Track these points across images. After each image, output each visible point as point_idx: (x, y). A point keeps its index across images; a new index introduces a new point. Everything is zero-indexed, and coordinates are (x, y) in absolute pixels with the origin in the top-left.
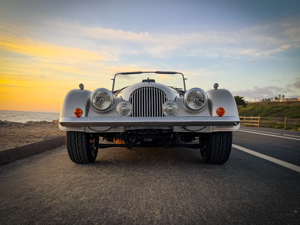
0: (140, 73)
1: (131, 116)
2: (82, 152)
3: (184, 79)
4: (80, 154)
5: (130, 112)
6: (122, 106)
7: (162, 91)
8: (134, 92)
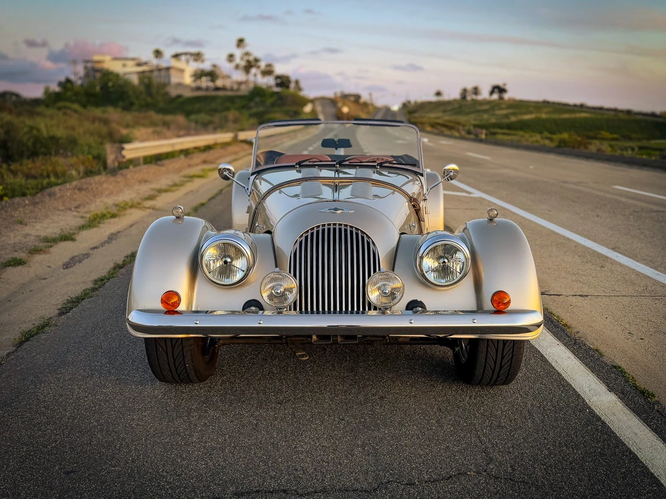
2: (181, 364)
5: (292, 297)
6: (274, 284)
7: (367, 235)
8: (302, 236)
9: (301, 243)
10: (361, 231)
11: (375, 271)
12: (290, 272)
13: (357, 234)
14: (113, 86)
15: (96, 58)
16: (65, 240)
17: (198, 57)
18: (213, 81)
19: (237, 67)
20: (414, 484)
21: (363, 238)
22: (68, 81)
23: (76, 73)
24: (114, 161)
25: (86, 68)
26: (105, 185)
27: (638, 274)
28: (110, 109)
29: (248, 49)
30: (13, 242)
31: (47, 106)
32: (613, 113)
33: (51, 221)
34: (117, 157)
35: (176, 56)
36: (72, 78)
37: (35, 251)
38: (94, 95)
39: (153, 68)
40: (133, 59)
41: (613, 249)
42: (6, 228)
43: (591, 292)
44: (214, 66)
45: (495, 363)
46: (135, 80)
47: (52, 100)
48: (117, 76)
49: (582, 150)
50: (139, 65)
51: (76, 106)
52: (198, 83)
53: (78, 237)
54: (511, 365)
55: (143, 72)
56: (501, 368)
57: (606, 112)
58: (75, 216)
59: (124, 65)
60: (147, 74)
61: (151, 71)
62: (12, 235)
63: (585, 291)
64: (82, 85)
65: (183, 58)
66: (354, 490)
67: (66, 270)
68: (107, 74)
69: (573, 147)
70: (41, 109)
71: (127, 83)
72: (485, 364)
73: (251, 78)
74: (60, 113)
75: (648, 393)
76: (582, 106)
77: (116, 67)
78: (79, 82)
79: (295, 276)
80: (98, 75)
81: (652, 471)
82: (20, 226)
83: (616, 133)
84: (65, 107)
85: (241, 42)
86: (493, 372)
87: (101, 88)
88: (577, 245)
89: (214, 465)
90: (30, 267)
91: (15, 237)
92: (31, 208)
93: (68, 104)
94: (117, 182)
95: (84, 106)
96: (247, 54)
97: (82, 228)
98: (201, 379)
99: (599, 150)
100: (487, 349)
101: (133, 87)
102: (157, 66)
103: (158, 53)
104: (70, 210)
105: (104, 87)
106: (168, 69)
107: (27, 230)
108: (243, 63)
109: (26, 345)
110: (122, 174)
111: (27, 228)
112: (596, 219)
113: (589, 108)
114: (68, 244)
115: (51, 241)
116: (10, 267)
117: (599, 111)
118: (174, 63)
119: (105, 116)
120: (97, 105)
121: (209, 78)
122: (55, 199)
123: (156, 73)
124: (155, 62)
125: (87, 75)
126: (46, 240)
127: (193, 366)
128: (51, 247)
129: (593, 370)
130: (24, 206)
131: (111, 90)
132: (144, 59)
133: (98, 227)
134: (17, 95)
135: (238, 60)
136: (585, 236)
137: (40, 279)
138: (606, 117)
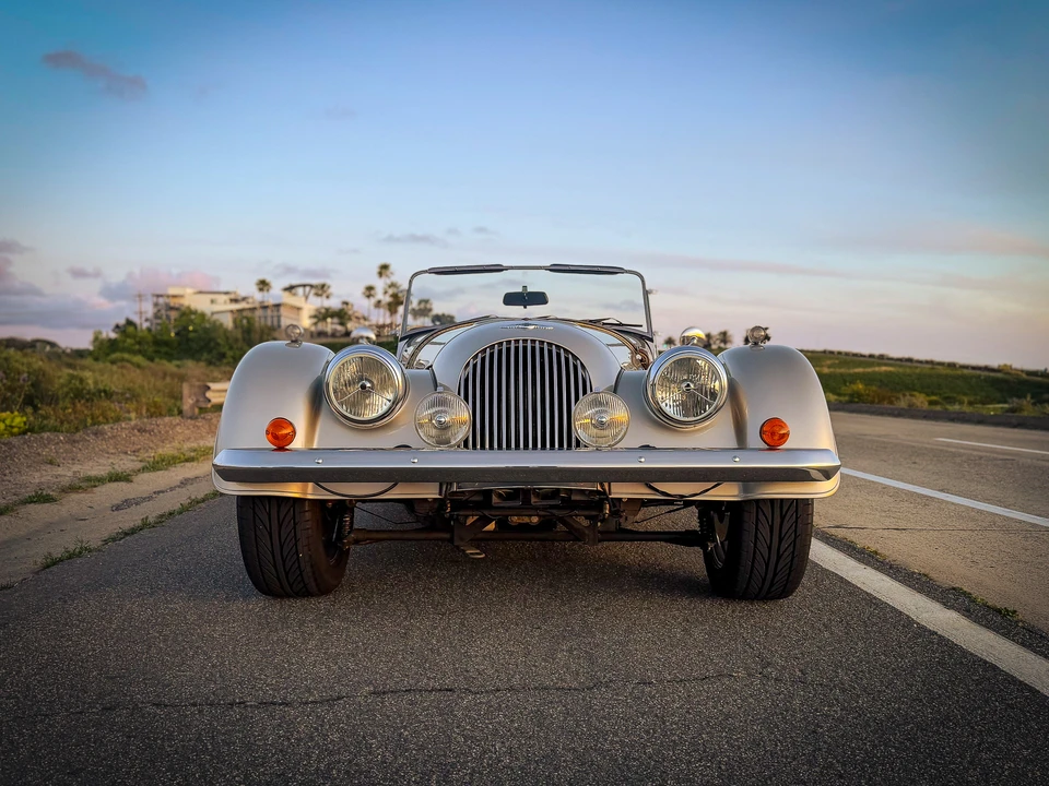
0: (497, 269)
1: (466, 446)
2: (291, 554)
3: (646, 293)
4: (284, 561)
5: (463, 432)
6: (434, 410)
7: (573, 355)
8: (476, 356)
9: (475, 366)
10: (565, 349)
11: (585, 393)
12: (459, 394)
13: (558, 355)
14: (194, 331)
15: (172, 291)
16: (116, 480)
17: (321, 290)
18: (342, 324)
19: (378, 304)
20: (650, 683)
21: (567, 360)
22: (129, 323)
23: (142, 313)
24: (192, 407)
25: (156, 305)
26: (178, 429)
27: (980, 512)
28: (190, 363)
29: (394, 279)
30: (37, 481)
31: (96, 359)
32: (929, 366)
33: (95, 464)
34: (198, 401)
35: (290, 289)
36: (136, 319)
37: (72, 489)
38: (167, 343)
39: (257, 305)
40: (227, 293)
41: (942, 491)
42: (28, 467)
43: (909, 526)
44: (346, 303)
45: (770, 548)
46: (228, 322)
47: (106, 350)
48: (203, 315)
49: (886, 405)
50: (235, 301)
51: (139, 359)
52: (321, 326)
53: (135, 479)
54: (793, 552)
55: (240, 311)
56: (779, 557)
57: (919, 365)
58: (133, 461)
59: (212, 301)
60: (245, 314)
61: (253, 309)
62: (37, 475)
63: (902, 525)
64: (149, 330)
65: (300, 291)
66: (557, 689)
67: (116, 512)
68: (186, 313)
69: (872, 402)
70: (88, 361)
71: (217, 327)
72: (755, 553)
73: (398, 319)
74: (115, 368)
75: (1007, 611)
76: (881, 357)
77: (201, 304)
78: (146, 325)
79: (466, 399)
80: (174, 315)
81: (1021, 679)
82: (49, 466)
83: (933, 394)
84: (123, 360)
85: (384, 269)
86: (767, 565)
87: (177, 334)
88: (885, 487)
89: (340, 668)
90: (61, 504)
91: (42, 477)
92: (68, 446)
93: (126, 356)
94: (198, 427)
95: (151, 359)
96: (392, 285)
97: (144, 469)
98: (324, 590)
99: (910, 406)
100: (757, 526)
101: (226, 331)
102: (262, 302)
103: (263, 285)
104: (126, 453)
105: (182, 332)
106: (278, 306)
107: (60, 471)
108: (388, 299)
109: (54, 568)
110: (204, 418)
111: (60, 469)
112: (913, 466)
113: (892, 359)
114: (122, 484)
115: (95, 482)
116: (32, 505)
117: (909, 364)
118: (287, 298)
119: (182, 371)
120: (170, 357)
121: (336, 320)
122: (104, 439)
123: (259, 313)
124: (258, 296)
125: (157, 316)
126: (89, 479)
127: (310, 556)
128: (95, 486)
129: (920, 591)
130: (58, 443)
131: (192, 335)
132: (242, 293)
133: (166, 469)
134: (53, 345)
135: (379, 295)
136: (897, 480)
137: (77, 520)
138: (918, 371)
